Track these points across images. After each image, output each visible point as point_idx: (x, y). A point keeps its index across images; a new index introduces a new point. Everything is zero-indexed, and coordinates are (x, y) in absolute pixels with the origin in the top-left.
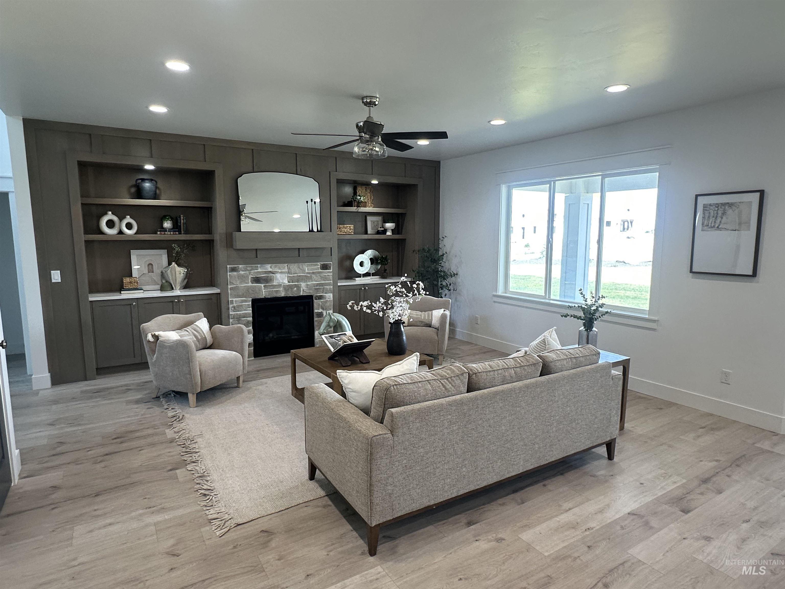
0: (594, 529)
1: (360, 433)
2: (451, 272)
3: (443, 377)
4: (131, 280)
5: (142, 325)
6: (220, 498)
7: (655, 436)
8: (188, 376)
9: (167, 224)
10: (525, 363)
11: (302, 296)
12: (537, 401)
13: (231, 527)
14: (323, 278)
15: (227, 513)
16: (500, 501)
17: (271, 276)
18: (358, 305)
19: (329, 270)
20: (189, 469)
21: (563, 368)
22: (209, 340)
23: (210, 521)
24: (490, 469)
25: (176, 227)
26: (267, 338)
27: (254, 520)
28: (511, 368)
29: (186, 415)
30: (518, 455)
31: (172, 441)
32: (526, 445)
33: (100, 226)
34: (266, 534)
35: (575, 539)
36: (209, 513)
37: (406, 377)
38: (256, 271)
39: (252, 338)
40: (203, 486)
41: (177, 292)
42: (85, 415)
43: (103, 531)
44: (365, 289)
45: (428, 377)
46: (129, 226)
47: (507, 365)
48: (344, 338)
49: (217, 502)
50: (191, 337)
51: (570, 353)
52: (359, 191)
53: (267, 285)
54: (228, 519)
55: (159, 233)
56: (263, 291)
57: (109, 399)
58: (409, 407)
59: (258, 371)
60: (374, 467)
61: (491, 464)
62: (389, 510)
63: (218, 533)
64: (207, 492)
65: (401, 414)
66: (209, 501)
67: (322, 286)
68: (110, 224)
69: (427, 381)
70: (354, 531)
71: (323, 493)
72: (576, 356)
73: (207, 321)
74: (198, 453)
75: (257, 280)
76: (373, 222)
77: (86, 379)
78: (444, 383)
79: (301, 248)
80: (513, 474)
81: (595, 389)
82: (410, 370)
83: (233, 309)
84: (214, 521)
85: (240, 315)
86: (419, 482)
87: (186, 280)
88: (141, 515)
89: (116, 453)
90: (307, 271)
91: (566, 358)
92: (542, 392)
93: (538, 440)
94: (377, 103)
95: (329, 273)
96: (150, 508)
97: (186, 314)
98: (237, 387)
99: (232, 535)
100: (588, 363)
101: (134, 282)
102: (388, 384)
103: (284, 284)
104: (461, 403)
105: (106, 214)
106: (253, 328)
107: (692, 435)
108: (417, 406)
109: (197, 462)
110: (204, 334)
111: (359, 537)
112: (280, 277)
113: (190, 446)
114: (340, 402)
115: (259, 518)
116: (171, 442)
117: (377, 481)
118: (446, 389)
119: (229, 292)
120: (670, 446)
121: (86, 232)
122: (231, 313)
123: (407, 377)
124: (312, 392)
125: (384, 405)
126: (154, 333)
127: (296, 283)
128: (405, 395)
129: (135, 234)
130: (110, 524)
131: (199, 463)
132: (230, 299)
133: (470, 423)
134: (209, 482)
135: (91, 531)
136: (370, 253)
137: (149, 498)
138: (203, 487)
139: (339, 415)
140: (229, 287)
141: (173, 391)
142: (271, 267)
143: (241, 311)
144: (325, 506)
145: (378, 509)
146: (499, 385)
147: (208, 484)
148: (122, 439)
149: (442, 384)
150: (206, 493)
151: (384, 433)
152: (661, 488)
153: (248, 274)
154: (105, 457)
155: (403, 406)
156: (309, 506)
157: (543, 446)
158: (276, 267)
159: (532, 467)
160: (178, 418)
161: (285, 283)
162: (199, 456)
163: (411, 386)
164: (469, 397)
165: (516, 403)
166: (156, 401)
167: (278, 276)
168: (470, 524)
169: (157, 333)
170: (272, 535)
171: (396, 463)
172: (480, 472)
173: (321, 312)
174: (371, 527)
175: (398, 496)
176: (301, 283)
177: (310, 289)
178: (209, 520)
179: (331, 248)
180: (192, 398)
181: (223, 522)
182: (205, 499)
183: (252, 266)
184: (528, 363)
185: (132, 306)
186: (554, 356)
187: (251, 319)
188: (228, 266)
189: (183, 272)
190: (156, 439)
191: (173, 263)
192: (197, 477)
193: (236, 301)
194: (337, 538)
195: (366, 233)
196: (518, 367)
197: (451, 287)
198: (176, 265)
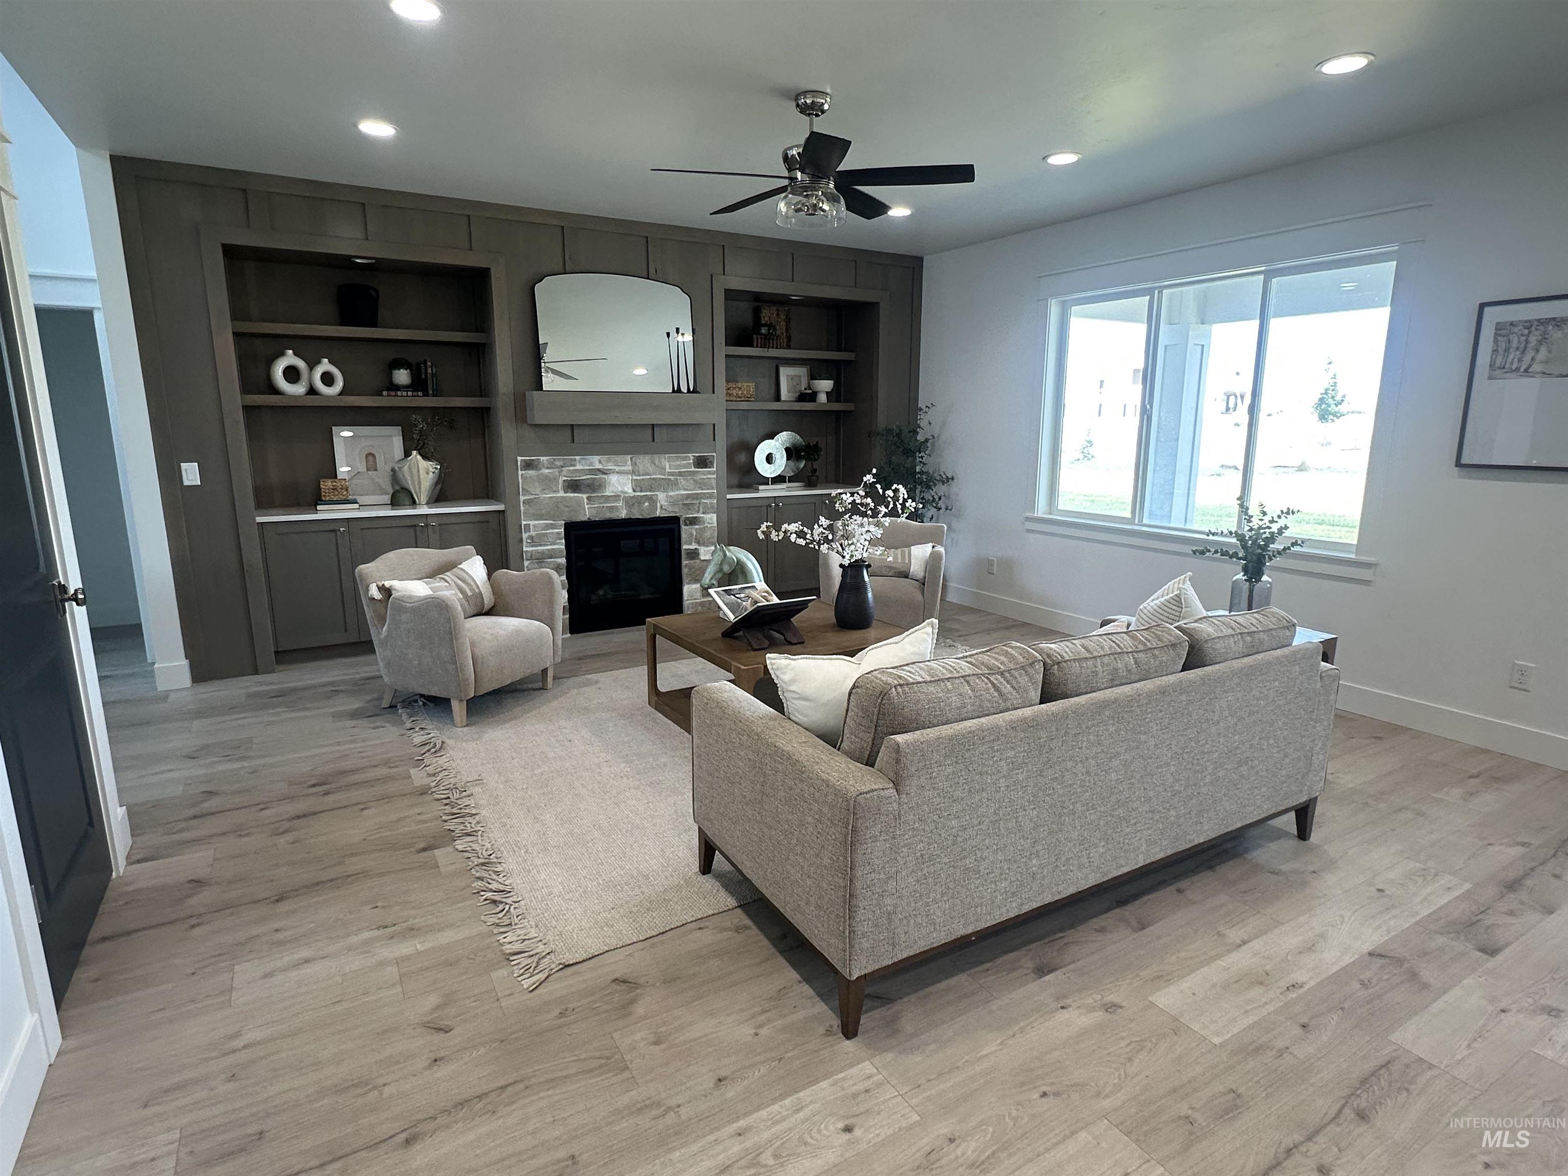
0: (1307, 987)
1: (828, 786)
2: (942, 474)
3: (994, 671)
4: (334, 484)
5: (358, 568)
6: (524, 908)
7: (1382, 793)
8: (451, 667)
9: (402, 376)
10: (1154, 643)
11: (659, 517)
12: (1181, 722)
13: (552, 970)
14: (700, 483)
15: (541, 941)
16: (1096, 923)
17: (600, 479)
18: (778, 530)
19: (710, 468)
20: (460, 847)
21: (1227, 653)
22: (488, 599)
23: (508, 957)
24: (1085, 860)
25: (418, 384)
26: (594, 597)
27: (596, 956)
28: (1127, 653)
29: (448, 741)
30: (1139, 831)
31: (424, 791)
32: (1152, 812)
33: (272, 378)
34: (623, 987)
35: (1270, 1008)
36: (506, 940)
37: (918, 669)
38: (571, 468)
39: (567, 596)
40: (489, 884)
41: (424, 510)
42: (254, 740)
43: (294, 974)
44: (777, 505)
45: (962, 669)
46: (328, 379)
47: (1118, 645)
48: (754, 594)
49: (520, 917)
50: (453, 592)
51: (1238, 623)
52: (764, 317)
53: (593, 495)
54: (544, 954)
55: (385, 393)
56: (586, 507)
57: (300, 710)
58: (930, 733)
59: (580, 659)
60: (859, 858)
61: (1086, 850)
62: (886, 946)
63: (526, 984)
64: (497, 897)
65: (916, 746)
66: (504, 916)
67: (697, 499)
68: (292, 374)
69: (963, 677)
70: (804, 983)
71: (731, 902)
72: (1251, 630)
73: (482, 562)
74: (477, 817)
75: (574, 486)
76: (791, 378)
77: (256, 672)
78: (996, 682)
79: (657, 425)
80: (1125, 870)
81: (1289, 697)
82: (919, 655)
83: (529, 541)
84: (516, 957)
85: (543, 552)
86: (948, 888)
87: (439, 487)
88: (367, 942)
89: (315, 813)
90: (668, 470)
91: (1233, 633)
92: (1189, 703)
93: (1176, 800)
94: (826, 107)
95: (710, 474)
96: (386, 927)
97: (441, 548)
98: (543, 689)
99: (555, 988)
100: (1274, 644)
101: (341, 489)
102: (886, 684)
103: (626, 495)
104: (1031, 725)
105: (282, 354)
106: (567, 578)
107: (1457, 792)
108: (946, 730)
109: (475, 834)
110: (478, 587)
111: (816, 996)
112: (618, 480)
113: (458, 802)
114: (771, 719)
115: (607, 951)
116: (421, 794)
117: (865, 886)
118: (1001, 694)
119: (522, 508)
120: (1420, 814)
121: (246, 389)
122: (525, 549)
123: (921, 668)
124: (709, 698)
125: (876, 727)
126: (383, 582)
127: (649, 493)
128: (919, 706)
129: (341, 394)
130: (307, 961)
131: (480, 837)
132: (524, 523)
133: (1051, 767)
134: (501, 876)
135: (267, 976)
136: (784, 438)
137: (383, 907)
138: (490, 886)
139: (775, 746)
140: (522, 498)
141: (422, 696)
142: (600, 462)
143: (544, 545)
144: (738, 929)
145: (866, 945)
146: (1106, 688)
147: (500, 880)
148: (328, 786)
149: (993, 684)
150: (495, 898)
151: (881, 786)
152: (1425, 899)
153: (557, 473)
154: (295, 821)
155: (917, 729)
156: (707, 927)
157: (1185, 814)
158: (609, 461)
159: (1162, 855)
160: (433, 747)
161: (626, 493)
162: (478, 823)
163: (931, 689)
164: (1050, 713)
165: (1140, 726)
166: (390, 714)
167: (613, 478)
168: (1042, 971)
169: (387, 584)
170: (637, 988)
171: (903, 849)
172: (1064, 866)
173: (696, 549)
174: (849, 981)
175: (905, 918)
176: (658, 493)
177: (674, 505)
178: (507, 954)
179: (714, 425)
180: (458, 708)
181: (536, 959)
182: (494, 912)
183: (564, 459)
184: (1160, 643)
185: (338, 533)
186: (1210, 630)
187: (563, 561)
188: (519, 458)
189: (433, 470)
190: (391, 788)
191: (414, 453)
192: (477, 866)
193: (534, 526)
194: (772, 998)
195: (778, 398)
196: (1141, 651)
197: (941, 504)
198: (419, 457)
